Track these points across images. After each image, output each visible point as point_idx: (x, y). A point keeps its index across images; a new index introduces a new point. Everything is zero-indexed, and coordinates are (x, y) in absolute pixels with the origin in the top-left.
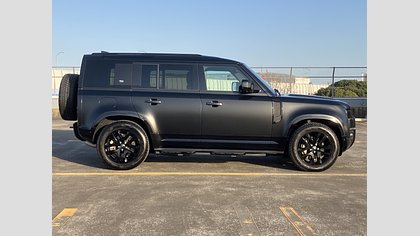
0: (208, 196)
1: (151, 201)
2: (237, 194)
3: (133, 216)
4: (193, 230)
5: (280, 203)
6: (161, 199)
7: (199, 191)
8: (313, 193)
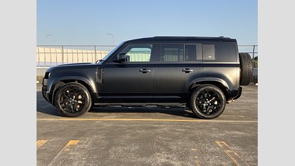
0: (165, 134)
1: (128, 137)
2: (185, 133)
3: (117, 145)
4: (158, 154)
5: (215, 139)
6: (134, 135)
7: (159, 131)
8: (238, 133)
